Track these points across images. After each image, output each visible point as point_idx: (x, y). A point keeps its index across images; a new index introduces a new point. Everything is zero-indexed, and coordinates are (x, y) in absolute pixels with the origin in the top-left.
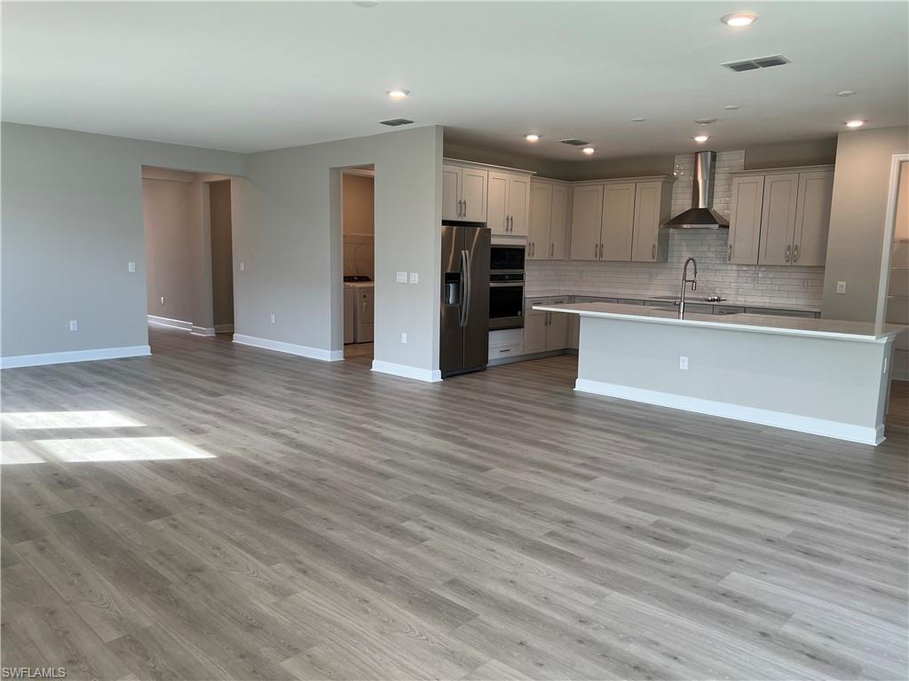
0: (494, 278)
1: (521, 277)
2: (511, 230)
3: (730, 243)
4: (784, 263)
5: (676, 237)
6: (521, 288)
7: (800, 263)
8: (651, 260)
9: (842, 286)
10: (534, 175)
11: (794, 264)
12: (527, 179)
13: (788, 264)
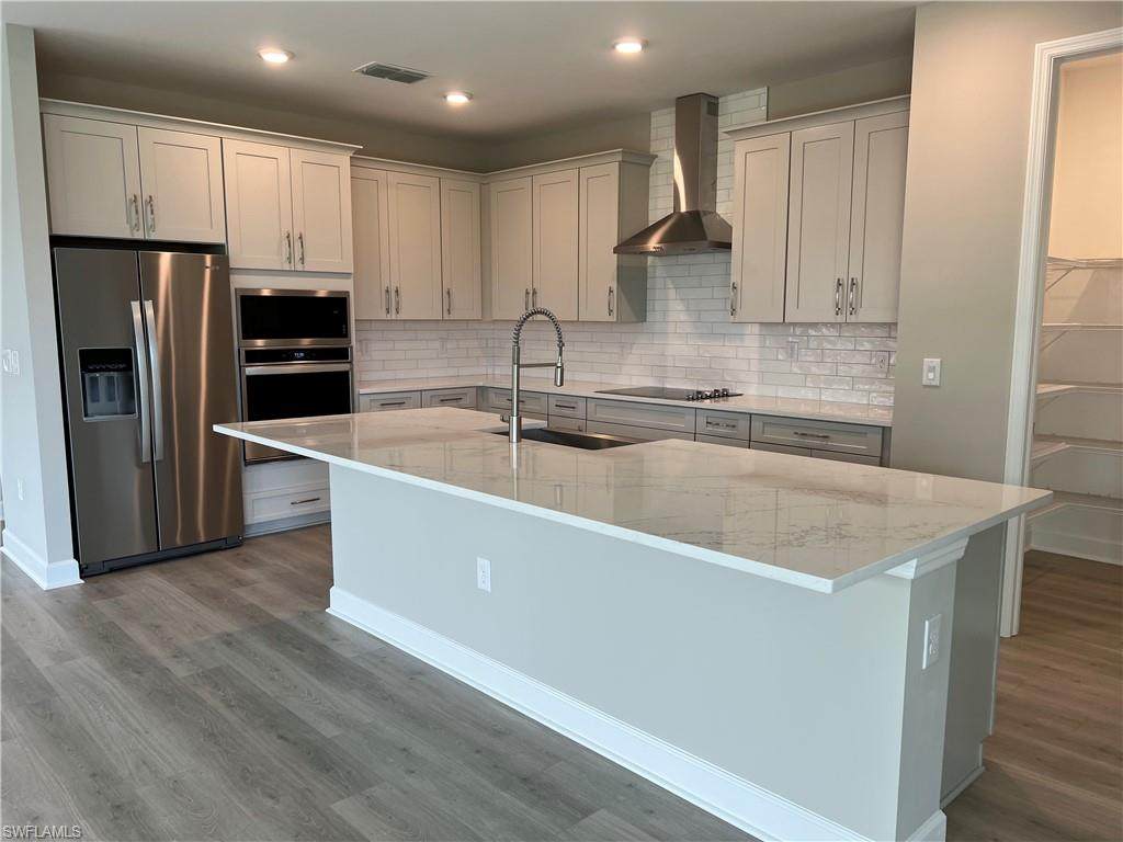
0: (254, 357)
1: (342, 354)
2: (302, 259)
3: (734, 278)
4: (831, 317)
5: (659, 272)
6: (345, 374)
7: (864, 316)
8: (607, 318)
9: (932, 369)
10: (358, 152)
11: (852, 319)
12: (343, 160)
13: (840, 319)
